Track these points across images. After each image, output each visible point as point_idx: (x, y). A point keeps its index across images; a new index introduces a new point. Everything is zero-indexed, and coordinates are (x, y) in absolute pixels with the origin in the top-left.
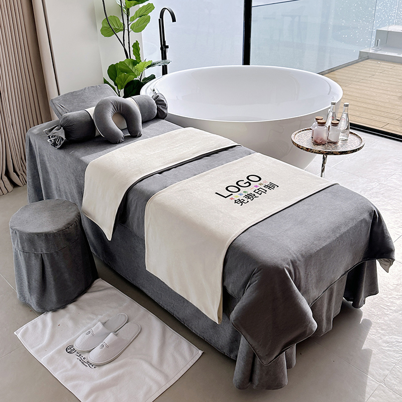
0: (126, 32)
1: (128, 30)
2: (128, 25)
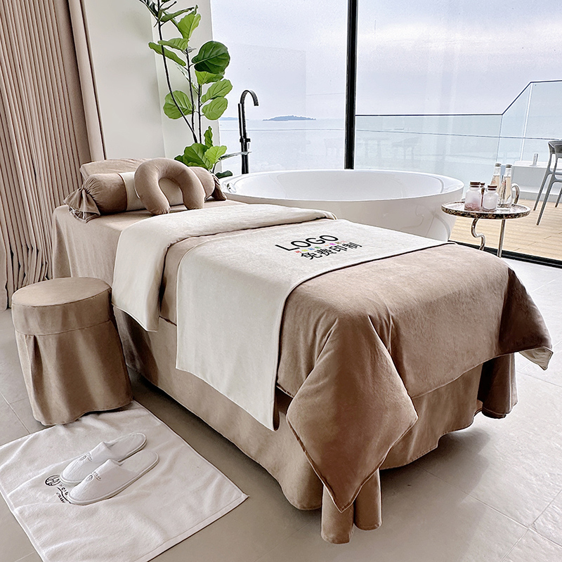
0: (196, 114)
1: (199, 113)
2: (199, 107)
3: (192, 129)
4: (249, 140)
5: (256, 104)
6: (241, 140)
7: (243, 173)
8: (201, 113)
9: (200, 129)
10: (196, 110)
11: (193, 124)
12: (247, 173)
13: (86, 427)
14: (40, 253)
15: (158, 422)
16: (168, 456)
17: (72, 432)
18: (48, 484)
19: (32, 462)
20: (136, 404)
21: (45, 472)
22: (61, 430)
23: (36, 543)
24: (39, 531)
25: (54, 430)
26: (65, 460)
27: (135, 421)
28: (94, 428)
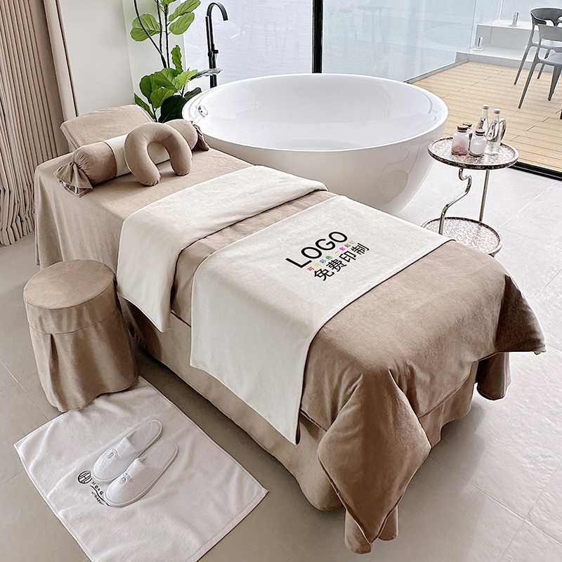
0: (164, 34)
1: (166, 32)
2: (166, 26)
3: (160, 52)
4: (217, 52)
5: (225, 18)
6: (209, 54)
7: (212, 86)
8: (168, 31)
9: (167, 48)
10: (164, 29)
11: (161, 45)
12: (216, 85)
13: (100, 411)
14: (12, 194)
15: (169, 404)
16: (186, 445)
17: (88, 417)
18: (81, 482)
19: (59, 455)
20: (143, 381)
21: (75, 467)
22: (78, 416)
23: (88, 551)
24: (86, 536)
25: (70, 415)
26: (90, 452)
27: (146, 402)
28: (109, 412)
